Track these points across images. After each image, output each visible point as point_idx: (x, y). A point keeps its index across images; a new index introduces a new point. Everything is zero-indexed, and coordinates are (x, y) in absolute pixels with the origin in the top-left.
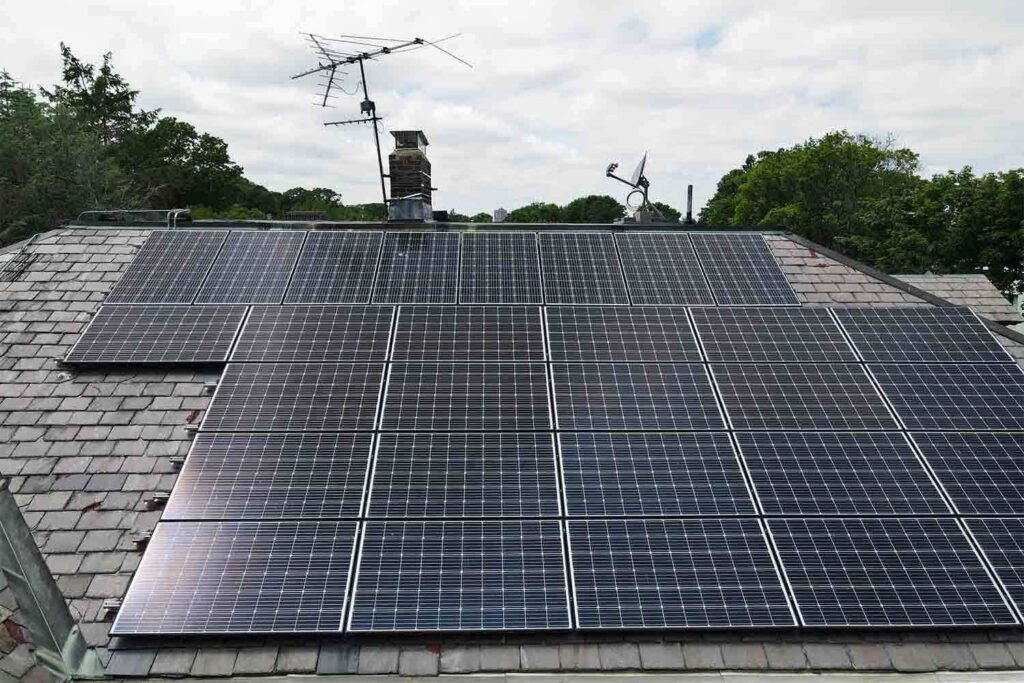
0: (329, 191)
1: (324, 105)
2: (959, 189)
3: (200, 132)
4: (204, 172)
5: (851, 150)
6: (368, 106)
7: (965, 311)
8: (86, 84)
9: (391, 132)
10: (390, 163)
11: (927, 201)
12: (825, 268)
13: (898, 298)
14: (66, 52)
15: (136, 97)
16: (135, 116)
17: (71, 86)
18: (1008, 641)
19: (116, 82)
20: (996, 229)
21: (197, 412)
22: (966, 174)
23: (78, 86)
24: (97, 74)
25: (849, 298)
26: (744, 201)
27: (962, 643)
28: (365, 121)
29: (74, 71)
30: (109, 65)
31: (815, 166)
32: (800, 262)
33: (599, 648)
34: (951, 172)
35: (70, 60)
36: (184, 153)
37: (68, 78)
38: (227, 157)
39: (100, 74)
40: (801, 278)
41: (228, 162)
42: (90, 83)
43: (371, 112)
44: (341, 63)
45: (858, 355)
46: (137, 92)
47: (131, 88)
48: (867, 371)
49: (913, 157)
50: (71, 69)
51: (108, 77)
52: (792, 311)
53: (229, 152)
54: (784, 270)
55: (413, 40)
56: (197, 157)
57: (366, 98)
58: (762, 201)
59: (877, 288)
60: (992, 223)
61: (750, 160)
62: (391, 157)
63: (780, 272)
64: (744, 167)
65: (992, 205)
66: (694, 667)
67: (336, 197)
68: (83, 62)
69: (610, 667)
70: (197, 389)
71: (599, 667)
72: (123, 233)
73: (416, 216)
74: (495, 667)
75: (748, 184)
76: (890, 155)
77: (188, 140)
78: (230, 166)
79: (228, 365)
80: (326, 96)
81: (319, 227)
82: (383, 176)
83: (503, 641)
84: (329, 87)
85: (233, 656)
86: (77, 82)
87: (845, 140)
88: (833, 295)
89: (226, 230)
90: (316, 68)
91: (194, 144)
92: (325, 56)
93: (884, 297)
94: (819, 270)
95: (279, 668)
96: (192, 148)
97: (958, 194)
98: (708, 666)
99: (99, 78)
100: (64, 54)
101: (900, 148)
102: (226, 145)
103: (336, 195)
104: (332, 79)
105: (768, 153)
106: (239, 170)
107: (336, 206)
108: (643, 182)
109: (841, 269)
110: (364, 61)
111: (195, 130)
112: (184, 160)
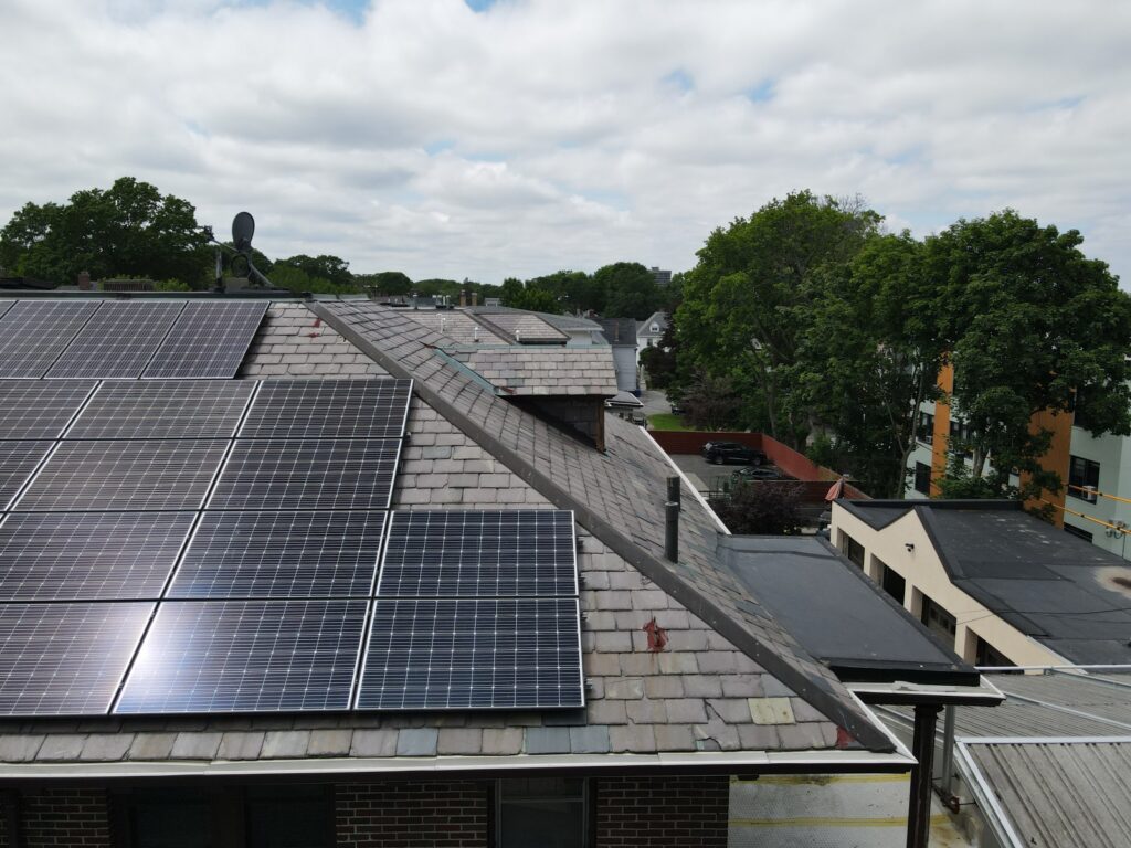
0: (336, 259)
3: (164, 193)
4: (169, 238)
12: (315, 338)
20: (918, 298)
22: (906, 238)
25: (307, 370)
32: (295, 331)
36: (144, 218)
38: (194, 221)
41: (195, 226)
45: (238, 429)
48: (230, 449)
49: (877, 219)
52: (217, 384)
53: (197, 215)
56: (160, 223)
59: (348, 359)
60: (915, 291)
63: (247, 342)
65: (919, 271)
67: (343, 265)
77: (149, 203)
78: (197, 231)
87: (809, 201)
88: (293, 367)
91: (156, 207)
93: (346, 368)
94: (306, 341)
96: (155, 211)
101: (866, 209)
102: (194, 209)
103: (342, 262)
107: (345, 276)
109: (332, 338)
111: (159, 192)
112: (146, 224)
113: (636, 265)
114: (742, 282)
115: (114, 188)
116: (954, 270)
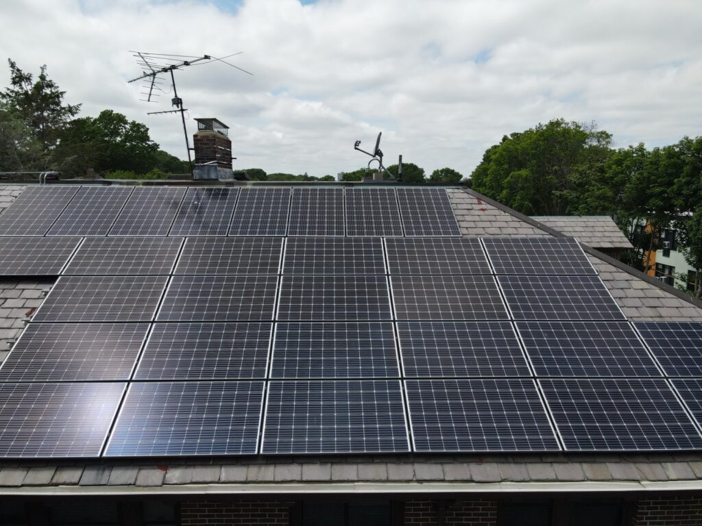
1: (149, 101)
2: (636, 159)
3: (130, 119)
4: (133, 147)
5: (566, 132)
6: (177, 101)
7: (571, 240)
8: (27, 87)
9: (195, 119)
10: (195, 140)
11: (614, 167)
12: (486, 211)
13: (530, 231)
14: (13, 65)
15: (64, 95)
16: (64, 108)
17: (17, 88)
18: (554, 462)
19: (50, 85)
20: (658, 186)
21: (34, 309)
22: (641, 149)
23: (22, 88)
24: (35, 80)
25: (497, 231)
26: (494, 167)
27: (523, 463)
28: (175, 111)
29: (19, 78)
30: (44, 74)
31: (541, 143)
32: (469, 207)
33: (275, 467)
34: (631, 147)
35: (15, 71)
36: (118, 134)
37: (14, 83)
38: (148, 137)
39: (39, 80)
40: (467, 218)
41: (149, 140)
42: (30, 86)
43: (179, 105)
44: (159, 72)
45: (492, 269)
46: (65, 92)
47: (60, 90)
48: (497, 281)
49: (608, 136)
50: (16, 77)
51: (44, 83)
52: (455, 240)
53: (150, 133)
54: (455, 212)
55: (203, 56)
56: (127, 137)
57: (176, 96)
58: (506, 166)
59: (517, 225)
60: (655, 182)
61: (505, 139)
62: (195, 136)
63: (452, 214)
64: (501, 143)
65: (657, 169)
66: (337, 479)
68: (25, 72)
69: (280, 480)
70: (37, 294)
71: (272, 479)
72: (9, 188)
73: (213, 176)
74: (201, 480)
75: (497, 155)
76: (592, 135)
77: (121, 126)
78: (150, 143)
79: (60, 277)
80: (150, 95)
81: (145, 184)
82: (189, 149)
83: (211, 463)
84: (152, 88)
85: (25, 473)
86: (21, 85)
87: (563, 125)
88: (487, 230)
89: (79, 186)
90: (142, 76)
91: (125, 128)
92: (148, 67)
93: (521, 231)
94: (481, 213)
95: (54, 481)
96: (124, 130)
97: (634, 162)
98: (346, 479)
99: (38, 83)
100: (11, 67)
101: (600, 130)
102: (148, 129)
104: (153, 82)
105: (518, 134)
106: (156, 146)
108: (378, 153)
109: (496, 212)
110: (173, 71)
111: (126, 118)
112: (119, 139)
113: (412, 165)
114: (527, 175)
115: (100, 116)
116: (687, 169)
